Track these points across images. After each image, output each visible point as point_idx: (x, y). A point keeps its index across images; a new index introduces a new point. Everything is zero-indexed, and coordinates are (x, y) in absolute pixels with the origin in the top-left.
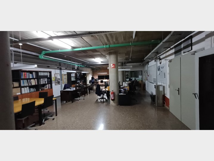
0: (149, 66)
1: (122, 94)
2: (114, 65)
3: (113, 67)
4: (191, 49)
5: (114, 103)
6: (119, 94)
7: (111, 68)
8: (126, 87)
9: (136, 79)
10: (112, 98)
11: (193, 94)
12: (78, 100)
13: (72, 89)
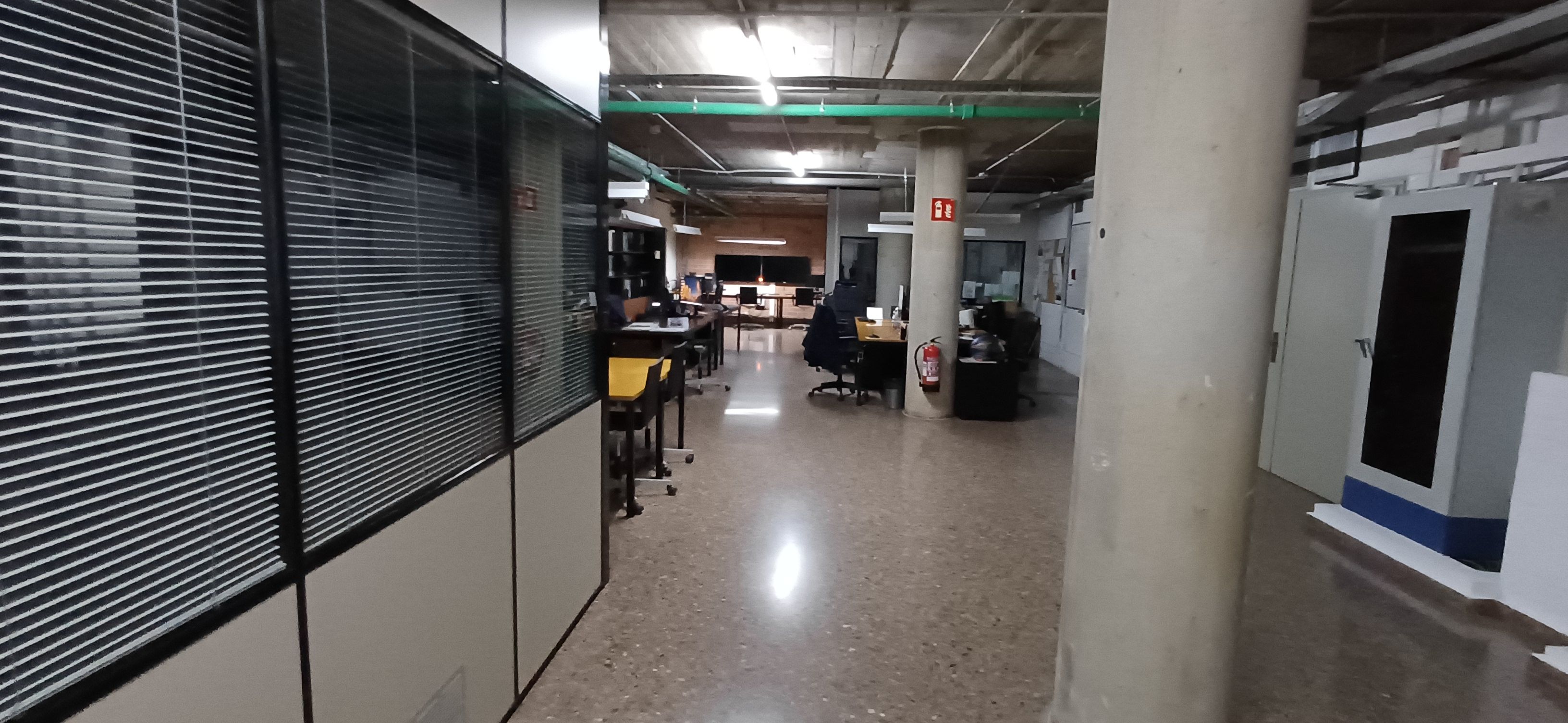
0: (1078, 218)
1: (971, 360)
2: (948, 207)
3: (944, 218)
4: (1352, 173)
5: (934, 404)
6: (962, 360)
7: (934, 218)
8: (967, 328)
9: (982, 288)
10: (929, 379)
11: (1357, 341)
12: (700, 392)
13: (673, 325)
